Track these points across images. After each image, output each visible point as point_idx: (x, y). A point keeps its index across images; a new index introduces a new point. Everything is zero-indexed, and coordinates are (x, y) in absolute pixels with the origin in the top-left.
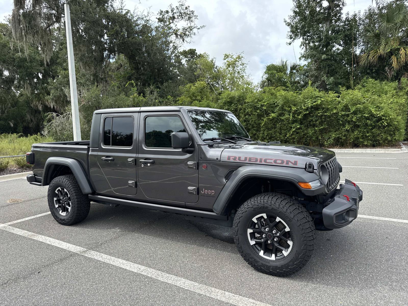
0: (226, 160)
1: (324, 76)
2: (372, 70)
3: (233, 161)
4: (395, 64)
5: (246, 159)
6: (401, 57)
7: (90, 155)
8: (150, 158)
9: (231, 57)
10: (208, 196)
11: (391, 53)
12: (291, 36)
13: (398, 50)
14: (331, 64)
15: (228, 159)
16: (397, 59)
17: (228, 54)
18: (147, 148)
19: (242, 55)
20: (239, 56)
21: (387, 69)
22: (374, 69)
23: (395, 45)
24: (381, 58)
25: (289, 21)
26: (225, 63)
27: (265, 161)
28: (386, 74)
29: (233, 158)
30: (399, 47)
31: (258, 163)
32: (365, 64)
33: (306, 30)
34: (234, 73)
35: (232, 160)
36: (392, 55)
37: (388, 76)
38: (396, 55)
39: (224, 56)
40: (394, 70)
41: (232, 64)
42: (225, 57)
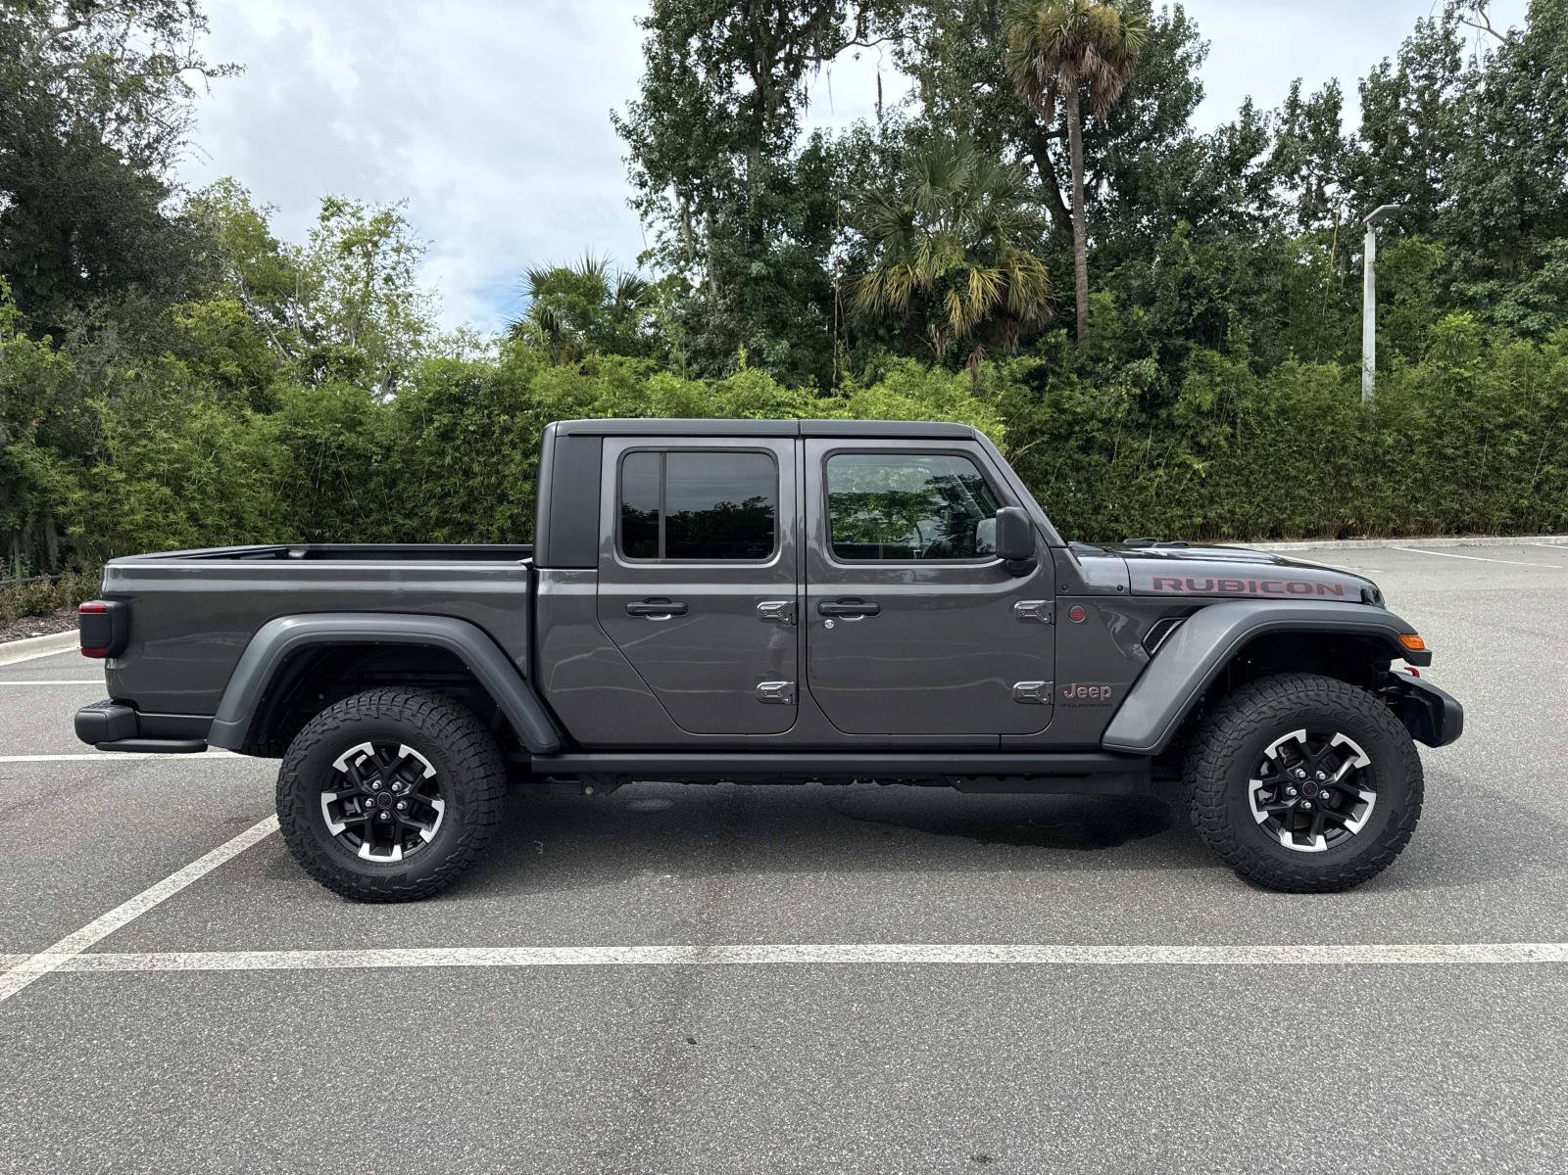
0: (1150, 588)
1: (759, 335)
2: (890, 329)
3: (1171, 591)
4: (955, 318)
5: (1210, 583)
6: (974, 297)
7: (547, 598)
8: (865, 596)
9: (353, 215)
10: (1090, 703)
11: (943, 284)
12: (640, 175)
13: (964, 274)
14: (776, 297)
15: (1156, 588)
16: (962, 301)
17: (339, 198)
18: (844, 564)
19: (400, 212)
20: (388, 215)
21: (933, 330)
22: (896, 325)
23: (957, 261)
24: (916, 292)
25: (626, 119)
26: (318, 236)
27: (1264, 586)
28: (930, 344)
29: (1172, 583)
30: (965, 265)
31: (1247, 592)
32: (873, 304)
33: (691, 163)
34: (371, 277)
35: (1167, 589)
36: (947, 288)
37: (936, 350)
38: (957, 289)
39: (322, 205)
40: (952, 336)
41: (362, 242)
42: (326, 210)
